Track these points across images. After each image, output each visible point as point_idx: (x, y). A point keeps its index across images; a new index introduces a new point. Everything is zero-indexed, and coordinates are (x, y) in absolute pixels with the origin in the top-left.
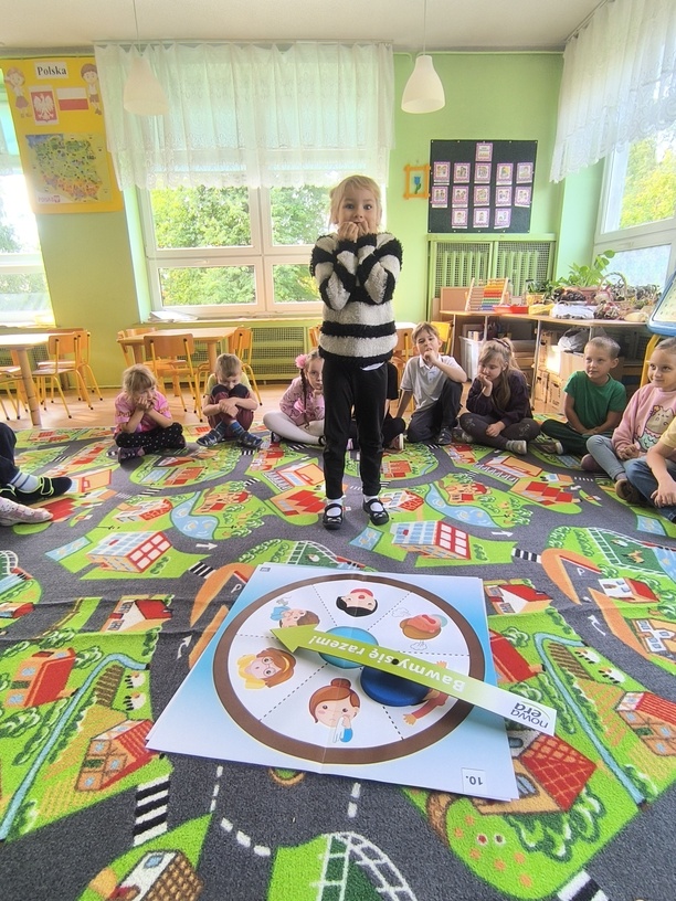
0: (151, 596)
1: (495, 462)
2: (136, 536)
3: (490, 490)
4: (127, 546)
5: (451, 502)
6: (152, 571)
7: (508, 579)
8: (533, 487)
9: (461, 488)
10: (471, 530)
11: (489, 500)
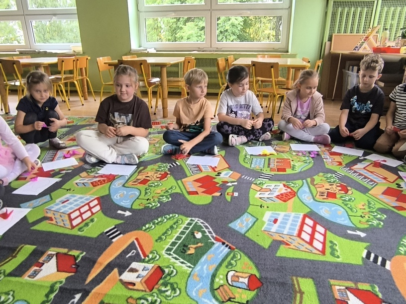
0: (69, 251)
1: (359, 166)
2: (81, 198)
3: (352, 191)
4: (72, 206)
5: (318, 198)
6: (80, 230)
7: (356, 282)
8: (388, 192)
9: (327, 186)
10: (330, 226)
11: (350, 200)
